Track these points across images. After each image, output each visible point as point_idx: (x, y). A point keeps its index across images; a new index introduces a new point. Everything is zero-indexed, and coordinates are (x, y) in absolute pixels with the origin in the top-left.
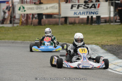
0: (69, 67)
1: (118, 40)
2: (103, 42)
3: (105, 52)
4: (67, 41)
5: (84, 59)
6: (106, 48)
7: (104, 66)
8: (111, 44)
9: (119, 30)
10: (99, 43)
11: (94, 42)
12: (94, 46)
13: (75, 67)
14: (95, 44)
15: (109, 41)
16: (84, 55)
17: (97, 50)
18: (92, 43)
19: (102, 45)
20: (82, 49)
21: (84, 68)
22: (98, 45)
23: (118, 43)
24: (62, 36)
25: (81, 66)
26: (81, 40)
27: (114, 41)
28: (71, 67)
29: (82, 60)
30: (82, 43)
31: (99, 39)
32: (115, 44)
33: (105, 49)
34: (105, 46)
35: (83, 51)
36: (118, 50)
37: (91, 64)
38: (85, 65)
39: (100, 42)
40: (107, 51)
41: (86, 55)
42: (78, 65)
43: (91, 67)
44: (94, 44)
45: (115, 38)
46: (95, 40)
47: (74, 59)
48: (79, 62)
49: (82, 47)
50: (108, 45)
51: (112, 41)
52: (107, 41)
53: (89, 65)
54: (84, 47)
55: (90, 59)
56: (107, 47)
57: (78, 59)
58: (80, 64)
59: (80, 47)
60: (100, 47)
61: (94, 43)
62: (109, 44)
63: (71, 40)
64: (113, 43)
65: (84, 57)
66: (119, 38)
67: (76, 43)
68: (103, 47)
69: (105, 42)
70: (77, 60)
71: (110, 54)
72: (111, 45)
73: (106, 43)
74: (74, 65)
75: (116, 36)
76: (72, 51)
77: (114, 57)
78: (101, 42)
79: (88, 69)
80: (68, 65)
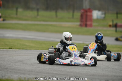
0: (62, 63)
5: (75, 56)
13: (67, 63)
16: (74, 52)
20: (72, 47)
21: (76, 64)
25: (73, 63)
28: (64, 64)
29: (73, 57)
35: (73, 48)
37: (82, 61)
38: (77, 62)
41: (76, 52)
42: (70, 62)
43: (82, 63)
48: (71, 59)
49: (72, 45)
53: (80, 62)
58: (72, 61)
59: (70, 45)
65: (75, 54)
74: (67, 61)
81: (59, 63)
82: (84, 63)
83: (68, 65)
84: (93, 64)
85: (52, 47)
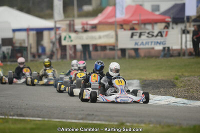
0: (105, 101)
5: (122, 92)
7: (145, 100)
16: (121, 87)
20: (118, 81)
21: (123, 102)
25: (119, 100)
26: (117, 71)
28: (108, 101)
29: (120, 92)
30: (118, 74)
35: (120, 83)
37: (130, 98)
38: (123, 99)
41: (123, 87)
42: (115, 99)
43: (130, 100)
48: (117, 95)
49: (118, 78)
53: (128, 99)
54: (120, 78)
55: (128, 91)
57: (115, 92)
58: (118, 98)
65: (121, 89)
74: (112, 98)
79: (127, 103)
80: (104, 99)
81: (102, 100)
82: (132, 100)
83: (113, 102)
84: (144, 101)
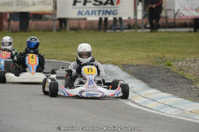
0: (66, 95)
1: (149, 57)
2: (124, 59)
3: (129, 76)
4: (66, 57)
5: (89, 83)
6: (130, 71)
7: (121, 95)
8: (138, 63)
9: (151, 40)
10: (119, 61)
11: (111, 59)
12: (111, 67)
13: (75, 95)
14: (112, 64)
15: (134, 58)
16: (90, 77)
17: (115, 73)
18: (108, 62)
19: (123, 64)
20: (88, 68)
21: (89, 96)
22: (116, 65)
23: (149, 62)
24: (59, 50)
25: (84, 94)
27: (142, 59)
29: (87, 84)
31: (118, 55)
32: (144, 63)
33: (128, 72)
34: (128, 67)
35: (90, 71)
36: (149, 74)
37: (99, 91)
39: (120, 59)
40: (132, 74)
41: (93, 77)
42: (80, 93)
43: (99, 95)
44: (110, 63)
45: (144, 55)
46: (112, 58)
47: (76, 82)
48: (82, 88)
49: (89, 64)
50: (132, 66)
51: (140, 59)
52: (132, 59)
53: (96, 93)
54: (92, 65)
56: (131, 69)
57: (81, 83)
58: (84, 91)
59: (86, 64)
60: (120, 68)
61: (110, 61)
62: (134, 64)
63: (74, 56)
64: (141, 63)
65: (90, 80)
66: (151, 54)
67: (81, 59)
68: (125, 67)
69: (129, 60)
70: (79, 85)
71: (136, 80)
72: (137, 65)
73: (130, 62)
74: (75, 91)
75: (146, 51)
76: (74, 71)
77: (143, 85)
78: (122, 60)
80: (65, 93)
81: (63, 94)
82: (102, 94)
83: (77, 97)
84: (119, 95)
85: (63, 68)
